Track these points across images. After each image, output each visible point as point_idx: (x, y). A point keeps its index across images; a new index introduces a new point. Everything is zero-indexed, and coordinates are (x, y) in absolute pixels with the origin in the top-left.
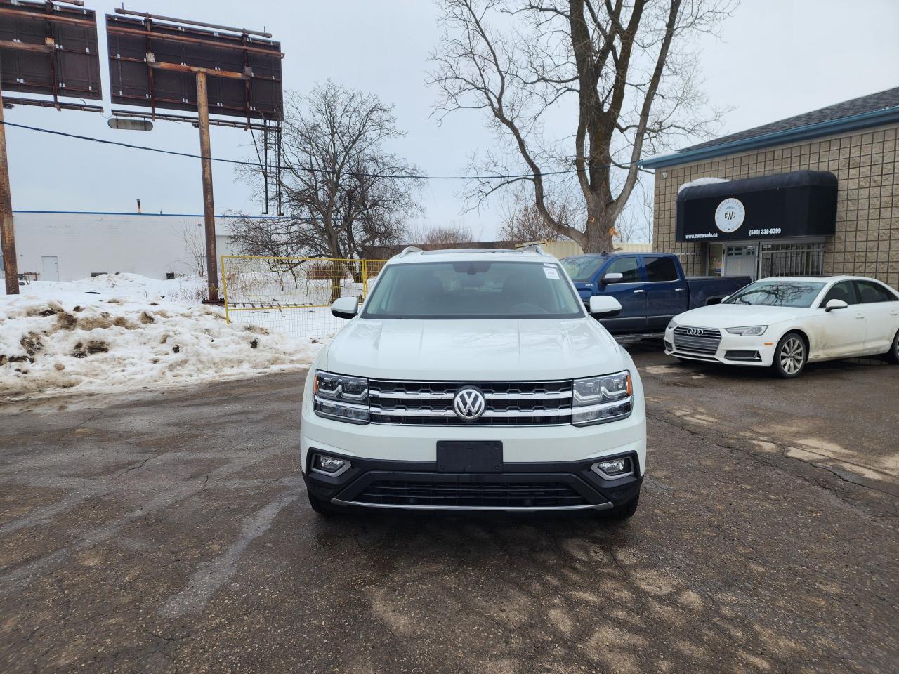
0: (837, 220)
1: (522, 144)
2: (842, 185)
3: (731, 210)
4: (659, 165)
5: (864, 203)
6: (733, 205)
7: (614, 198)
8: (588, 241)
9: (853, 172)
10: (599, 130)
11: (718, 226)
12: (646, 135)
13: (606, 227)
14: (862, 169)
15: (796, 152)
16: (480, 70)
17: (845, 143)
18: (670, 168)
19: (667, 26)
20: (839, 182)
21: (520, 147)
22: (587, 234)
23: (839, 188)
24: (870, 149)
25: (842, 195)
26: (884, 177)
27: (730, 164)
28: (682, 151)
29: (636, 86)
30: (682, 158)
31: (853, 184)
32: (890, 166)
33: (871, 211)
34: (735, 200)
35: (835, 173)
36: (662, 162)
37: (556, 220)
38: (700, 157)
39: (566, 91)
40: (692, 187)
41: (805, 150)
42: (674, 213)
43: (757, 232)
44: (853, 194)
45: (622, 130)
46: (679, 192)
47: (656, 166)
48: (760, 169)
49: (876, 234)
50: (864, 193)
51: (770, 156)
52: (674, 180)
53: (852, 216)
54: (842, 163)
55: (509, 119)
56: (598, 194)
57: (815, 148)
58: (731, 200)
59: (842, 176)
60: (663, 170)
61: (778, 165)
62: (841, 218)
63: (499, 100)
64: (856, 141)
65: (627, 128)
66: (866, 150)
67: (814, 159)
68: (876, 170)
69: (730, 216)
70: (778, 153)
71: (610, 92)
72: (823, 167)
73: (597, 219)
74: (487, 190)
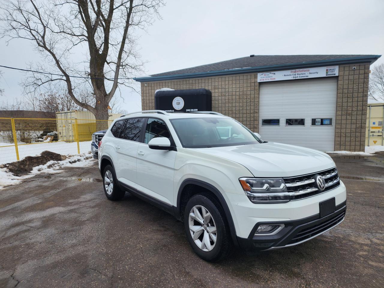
0: (212, 107)
1: (57, 62)
2: (213, 95)
3: (178, 101)
4: (142, 81)
5: (220, 101)
6: (180, 100)
7: (108, 93)
8: (97, 112)
9: (216, 90)
10: (99, 62)
11: (174, 107)
12: (120, 67)
13: (105, 106)
14: (219, 90)
15: (197, 82)
16: (26, 20)
17: (213, 80)
18: (148, 83)
19: (126, 22)
20: (212, 94)
21: (57, 63)
22: (96, 108)
23: (212, 96)
24: (221, 83)
25: (213, 98)
26: (226, 93)
27: (172, 84)
28: (152, 76)
29: (112, 45)
30: (153, 79)
31: (216, 95)
32: (228, 89)
33: (222, 104)
34: (180, 98)
35: (211, 90)
36: (144, 79)
37: (81, 101)
38: (161, 79)
39: (83, 40)
40: (161, 91)
41: (200, 81)
42: (154, 101)
43: (189, 110)
44: (217, 98)
45: (108, 63)
46: (155, 93)
47: (141, 81)
48: (185, 86)
49: (224, 112)
50: (220, 98)
51: (188, 82)
52: (150, 88)
53: (217, 106)
54: (213, 87)
55: (49, 49)
56: (100, 91)
57: (203, 81)
58: (178, 97)
59: (213, 91)
60: (144, 83)
61: (191, 86)
62: (213, 106)
63: (43, 37)
64: (217, 80)
65: (110, 63)
66: (220, 83)
67: (203, 85)
68: (223, 90)
69: (178, 104)
70: (191, 81)
71: (102, 45)
72: (207, 88)
73: (101, 102)
74: (40, 83)
